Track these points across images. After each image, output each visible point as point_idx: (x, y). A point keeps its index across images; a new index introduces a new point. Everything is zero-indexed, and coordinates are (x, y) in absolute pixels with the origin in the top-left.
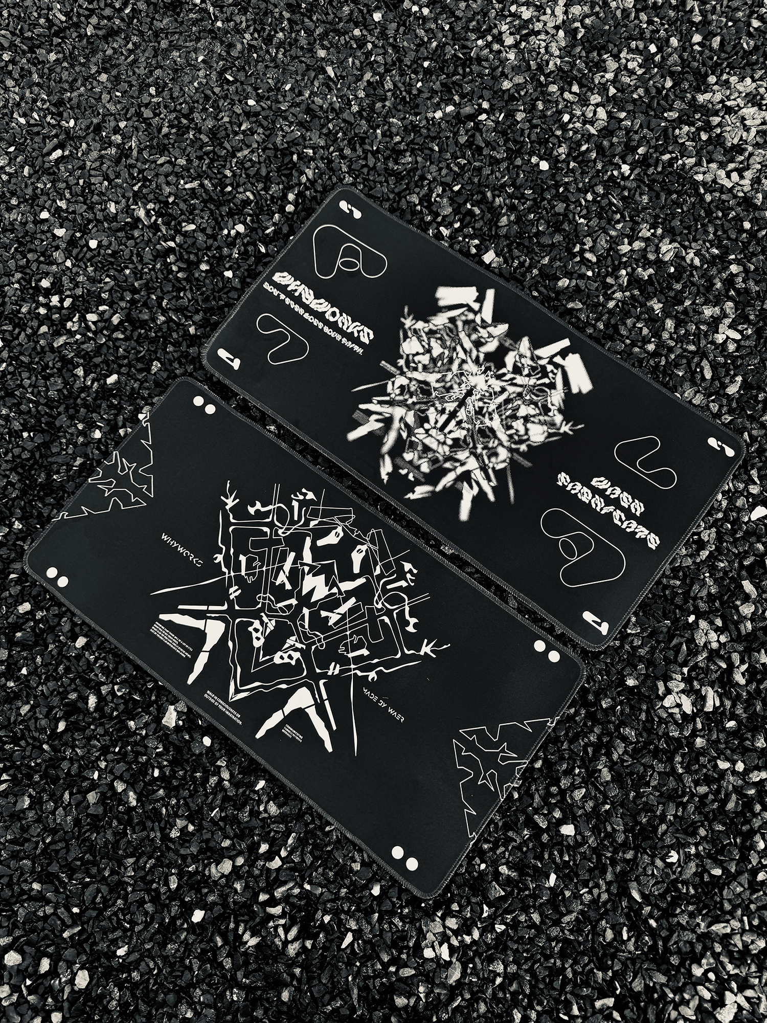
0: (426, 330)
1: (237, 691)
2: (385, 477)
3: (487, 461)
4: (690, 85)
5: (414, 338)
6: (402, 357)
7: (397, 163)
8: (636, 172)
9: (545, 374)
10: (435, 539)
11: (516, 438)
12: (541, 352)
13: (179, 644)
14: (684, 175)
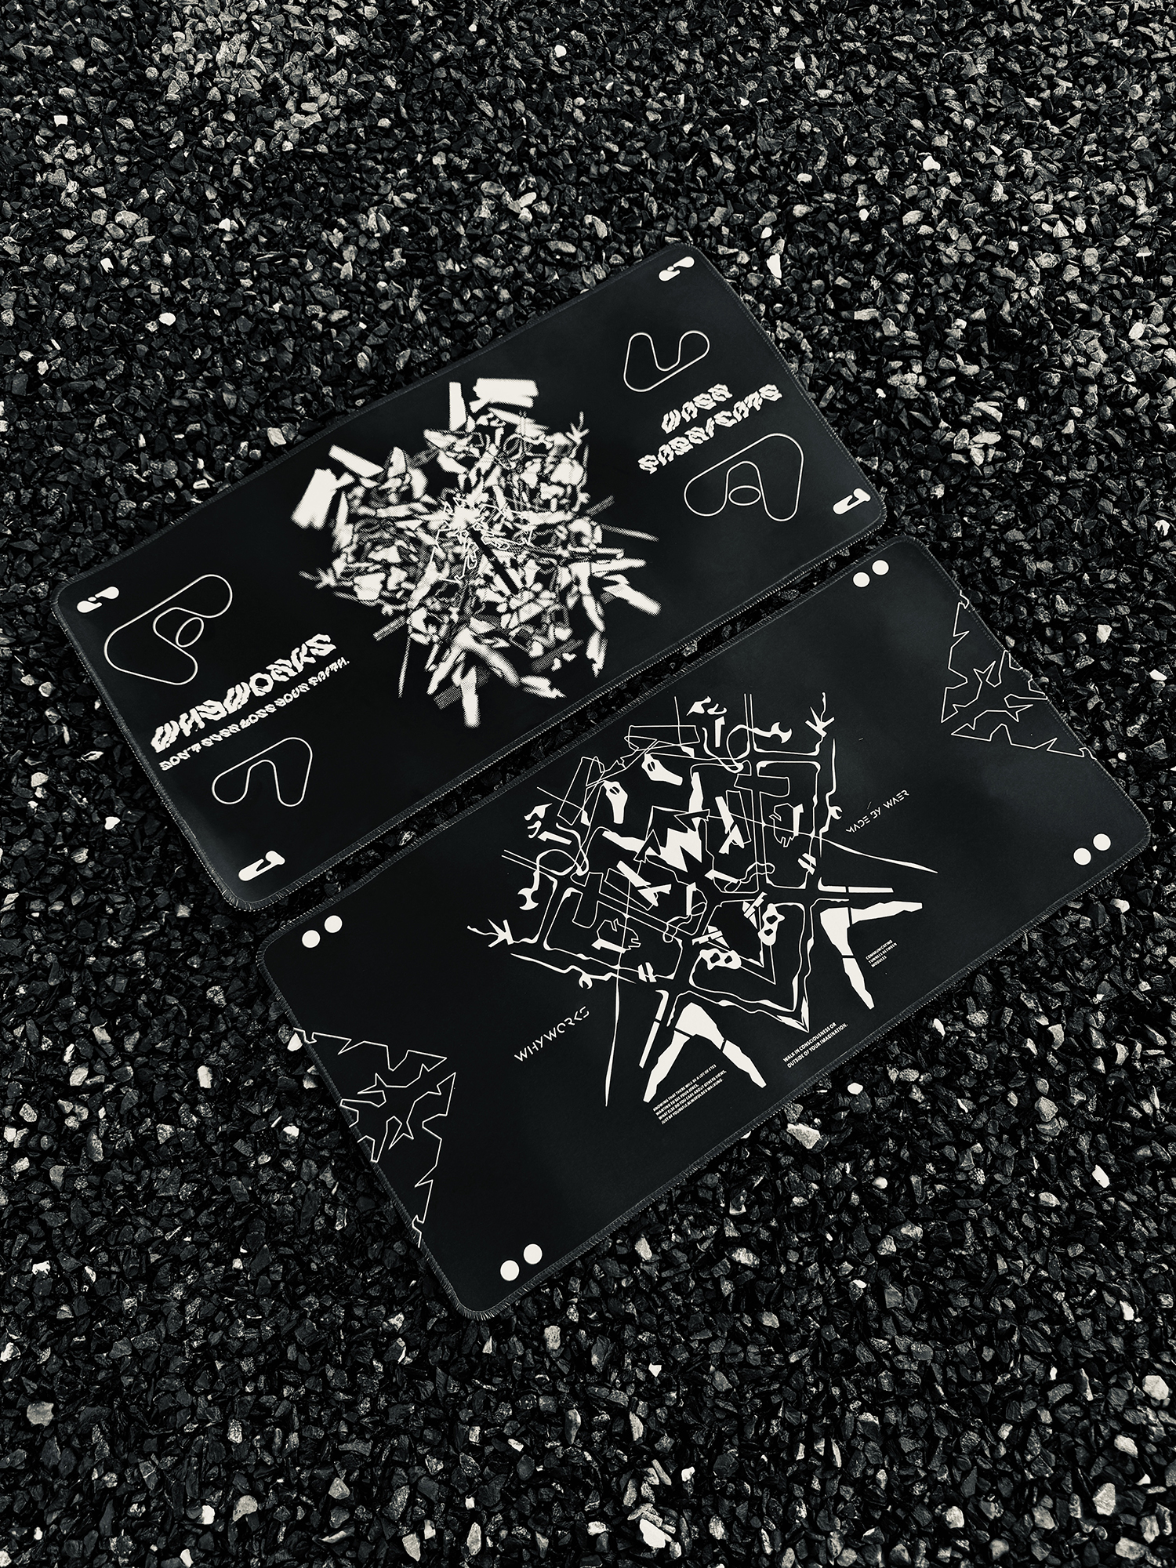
0: (351, 559)
1: (797, 1016)
2: (555, 693)
3: (586, 550)
4: (143, 101)
5: (357, 580)
6: (380, 607)
7: (52, 512)
8: (237, 215)
9: (490, 431)
10: (669, 660)
11: (564, 501)
12: (455, 422)
13: (700, 1082)
14: (276, 162)
